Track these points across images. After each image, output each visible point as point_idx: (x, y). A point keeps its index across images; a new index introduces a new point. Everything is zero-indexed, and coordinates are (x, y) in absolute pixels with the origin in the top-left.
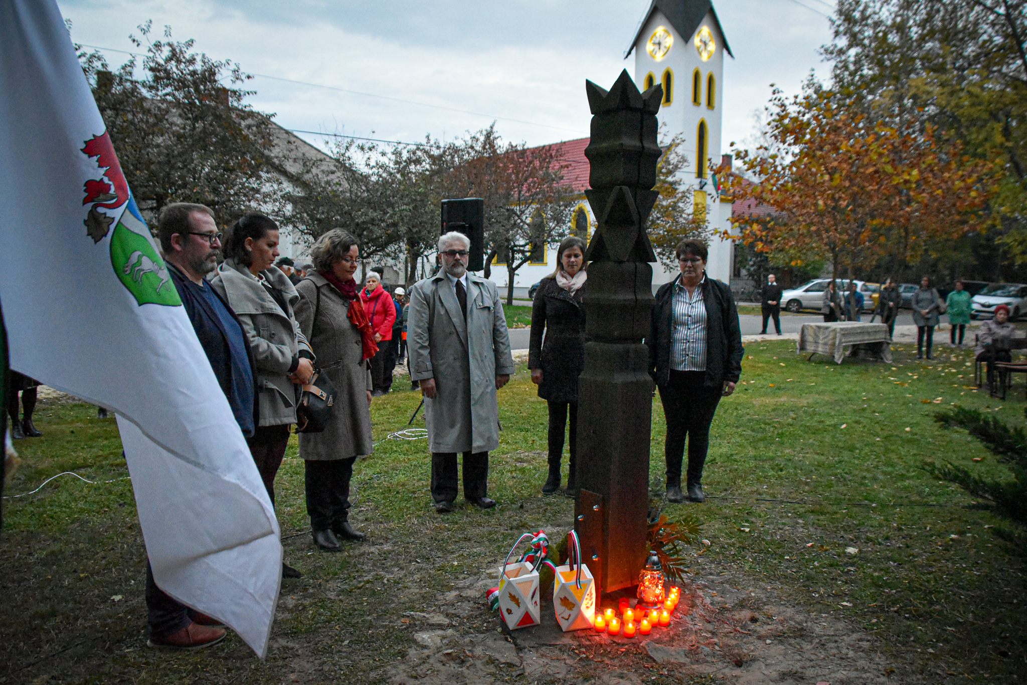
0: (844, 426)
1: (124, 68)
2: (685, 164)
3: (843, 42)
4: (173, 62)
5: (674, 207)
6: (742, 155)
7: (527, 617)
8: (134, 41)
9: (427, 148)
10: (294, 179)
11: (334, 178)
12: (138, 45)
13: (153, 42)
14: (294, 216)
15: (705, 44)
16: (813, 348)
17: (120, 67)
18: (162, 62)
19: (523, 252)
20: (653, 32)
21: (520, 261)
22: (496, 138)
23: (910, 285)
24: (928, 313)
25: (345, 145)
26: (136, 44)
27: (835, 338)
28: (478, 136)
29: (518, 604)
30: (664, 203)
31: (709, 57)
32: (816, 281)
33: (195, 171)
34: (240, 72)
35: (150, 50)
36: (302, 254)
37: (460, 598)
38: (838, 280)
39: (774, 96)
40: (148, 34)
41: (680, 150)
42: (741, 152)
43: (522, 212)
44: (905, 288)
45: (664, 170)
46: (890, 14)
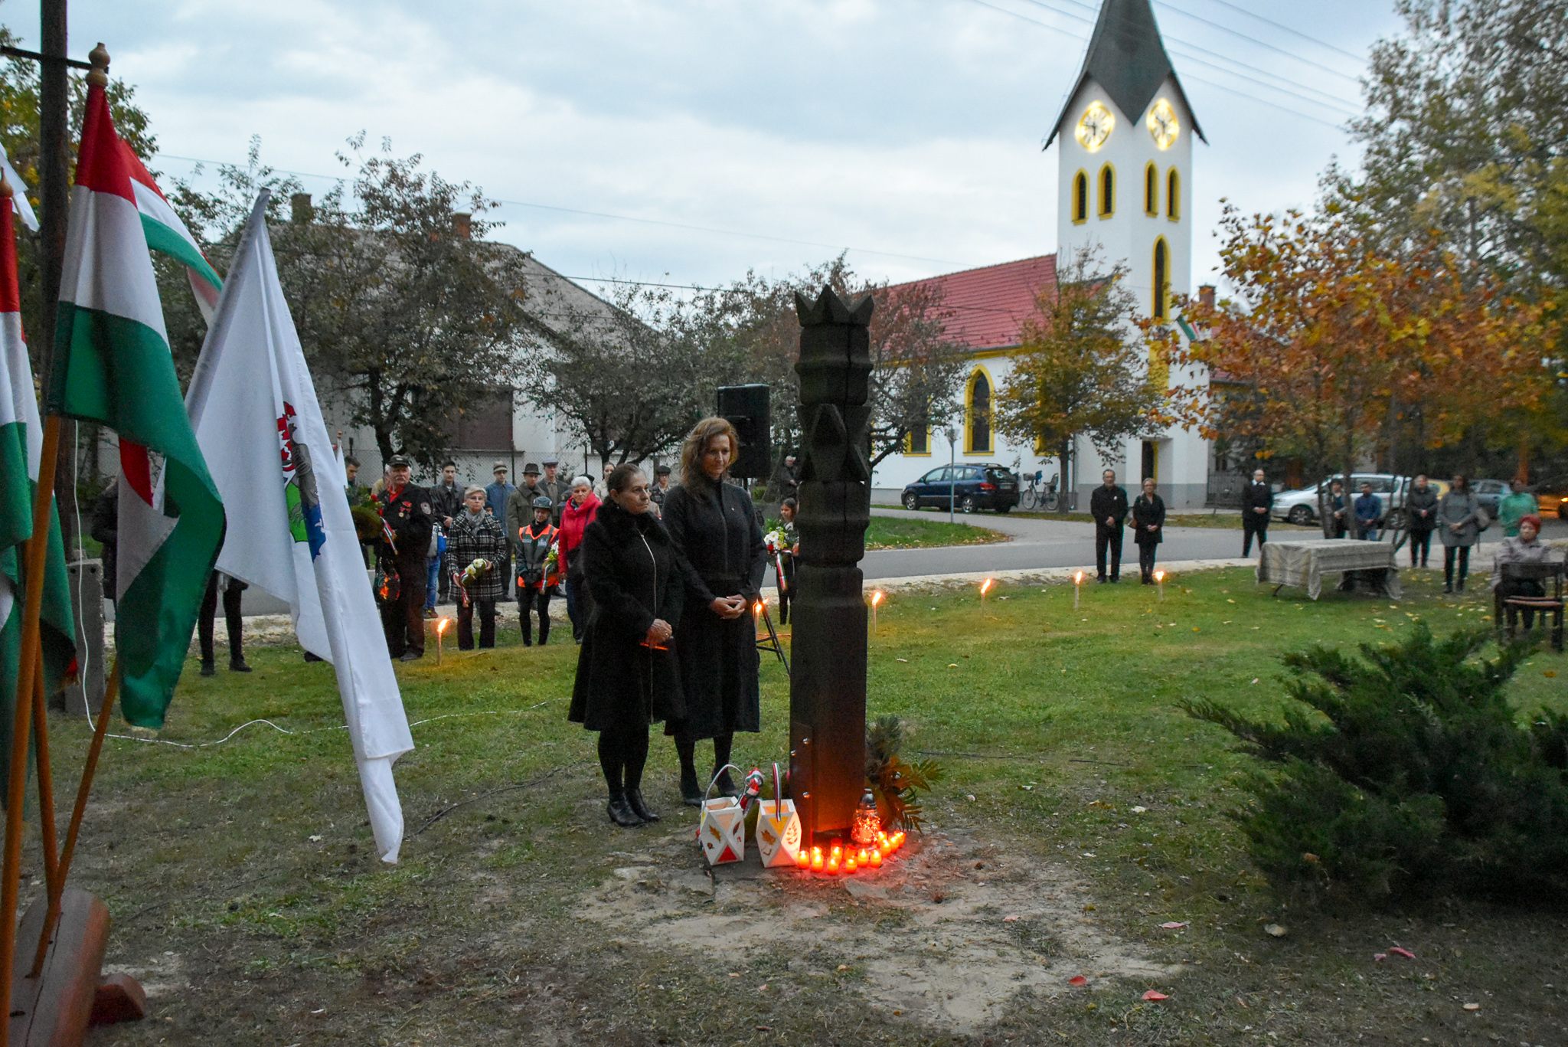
0: (1255, 681)
1: (328, 198)
3: (1381, 113)
4: (393, 186)
5: (1116, 368)
6: (1181, 300)
7: (728, 854)
8: (341, 159)
9: (749, 288)
10: (559, 340)
11: (613, 339)
12: (347, 164)
13: (367, 160)
14: (557, 392)
15: (1164, 125)
16: (1278, 578)
17: (322, 197)
18: (379, 187)
19: (886, 439)
20: (1084, 112)
21: (880, 452)
22: (847, 275)
24: (1460, 528)
25: (627, 292)
26: (344, 162)
27: (1308, 564)
28: (822, 271)
29: (719, 838)
30: (1101, 363)
31: (1170, 144)
33: (421, 334)
34: (483, 198)
35: (363, 171)
36: (567, 446)
37: (673, 842)
39: (1226, 216)
40: (360, 149)
41: (1126, 283)
42: (1178, 297)
43: (885, 381)
45: (1100, 314)
46: (1454, 70)
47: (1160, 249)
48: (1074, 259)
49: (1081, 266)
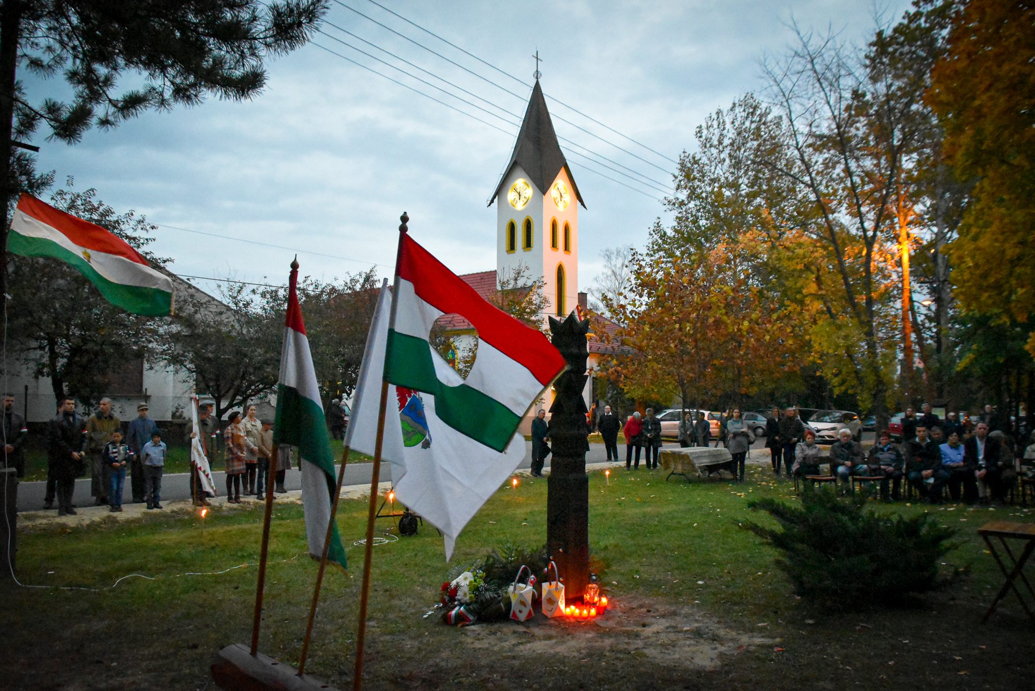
2: (547, 305)
3: (683, 195)
7: (530, 613)
10: (184, 321)
13: (56, 191)
15: (561, 195)
20: (514, 184)
23: (751, 413)
25: (237, 289)
28: (358, 278)
29: (525, 606)
31: (565, 207)
32: (669, 411)
34: (145, 223)
38: (687, 410)
41: (541, 292)
44: (747, 416)
45: (528, 310)
46: (724, 174)
47: (560, 271)
48: (513, 275)
49: (516, 279)
